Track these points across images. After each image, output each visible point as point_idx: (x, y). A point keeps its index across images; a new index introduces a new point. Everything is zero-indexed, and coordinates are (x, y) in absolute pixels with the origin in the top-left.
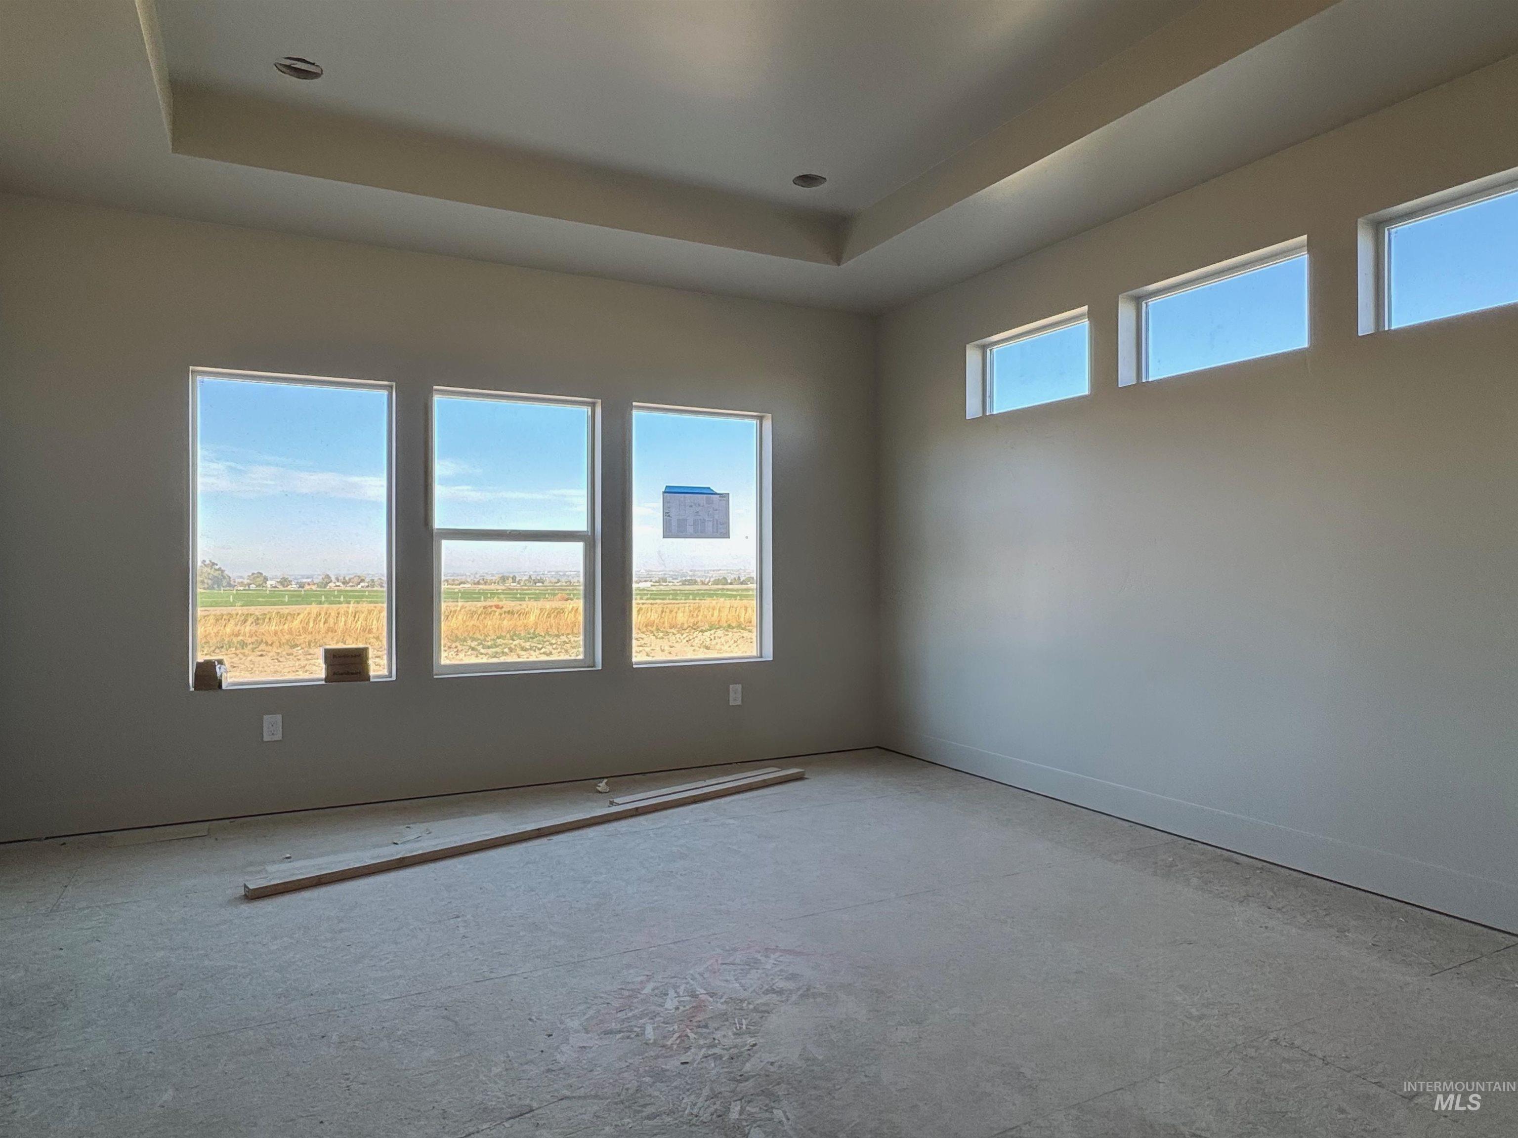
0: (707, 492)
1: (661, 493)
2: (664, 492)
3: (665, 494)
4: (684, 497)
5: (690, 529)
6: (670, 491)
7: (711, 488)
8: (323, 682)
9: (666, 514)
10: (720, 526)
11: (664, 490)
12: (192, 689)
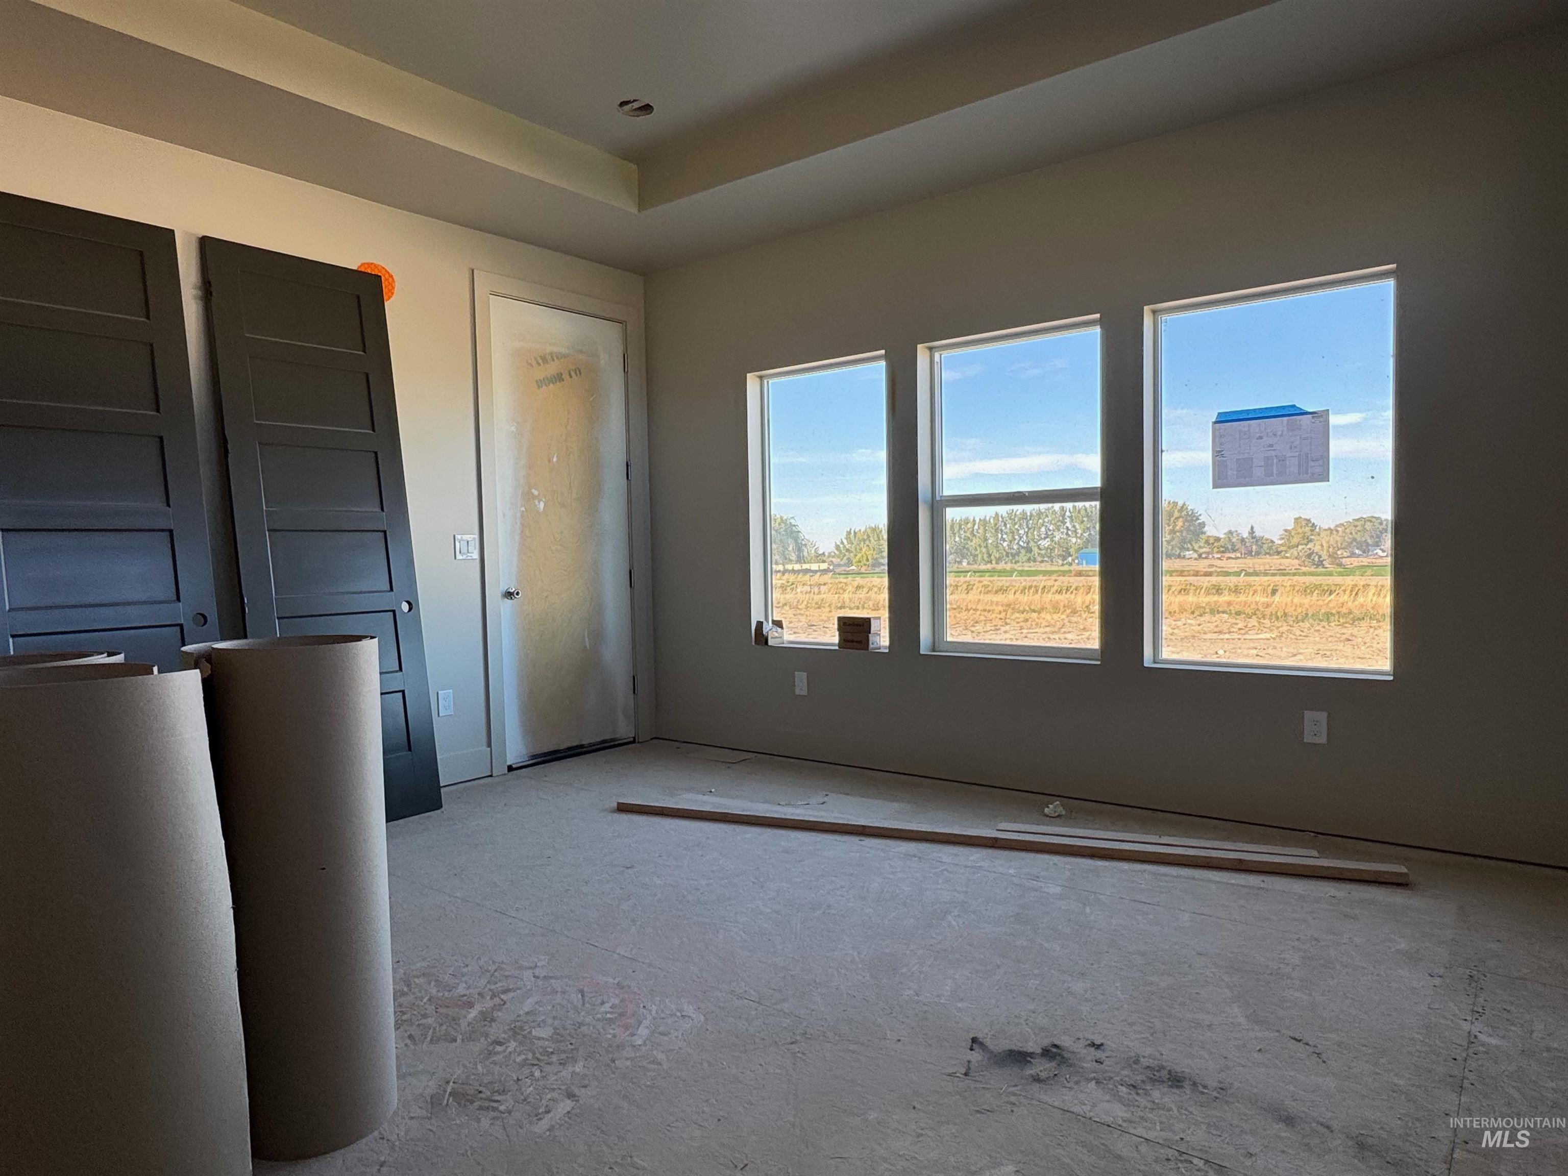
0: (1292, 412)
1: (1211, 424)
2: (1216, 422)
3: (1217, 425)
4: (1249, 426)
5: (1258, 472)
6: (1224, 419)
7: (1297, 405)
8: (837, 648)
9: (1218, 454)
10: (1312, 464)
11: (1214, 420)
12: (753, 644)
